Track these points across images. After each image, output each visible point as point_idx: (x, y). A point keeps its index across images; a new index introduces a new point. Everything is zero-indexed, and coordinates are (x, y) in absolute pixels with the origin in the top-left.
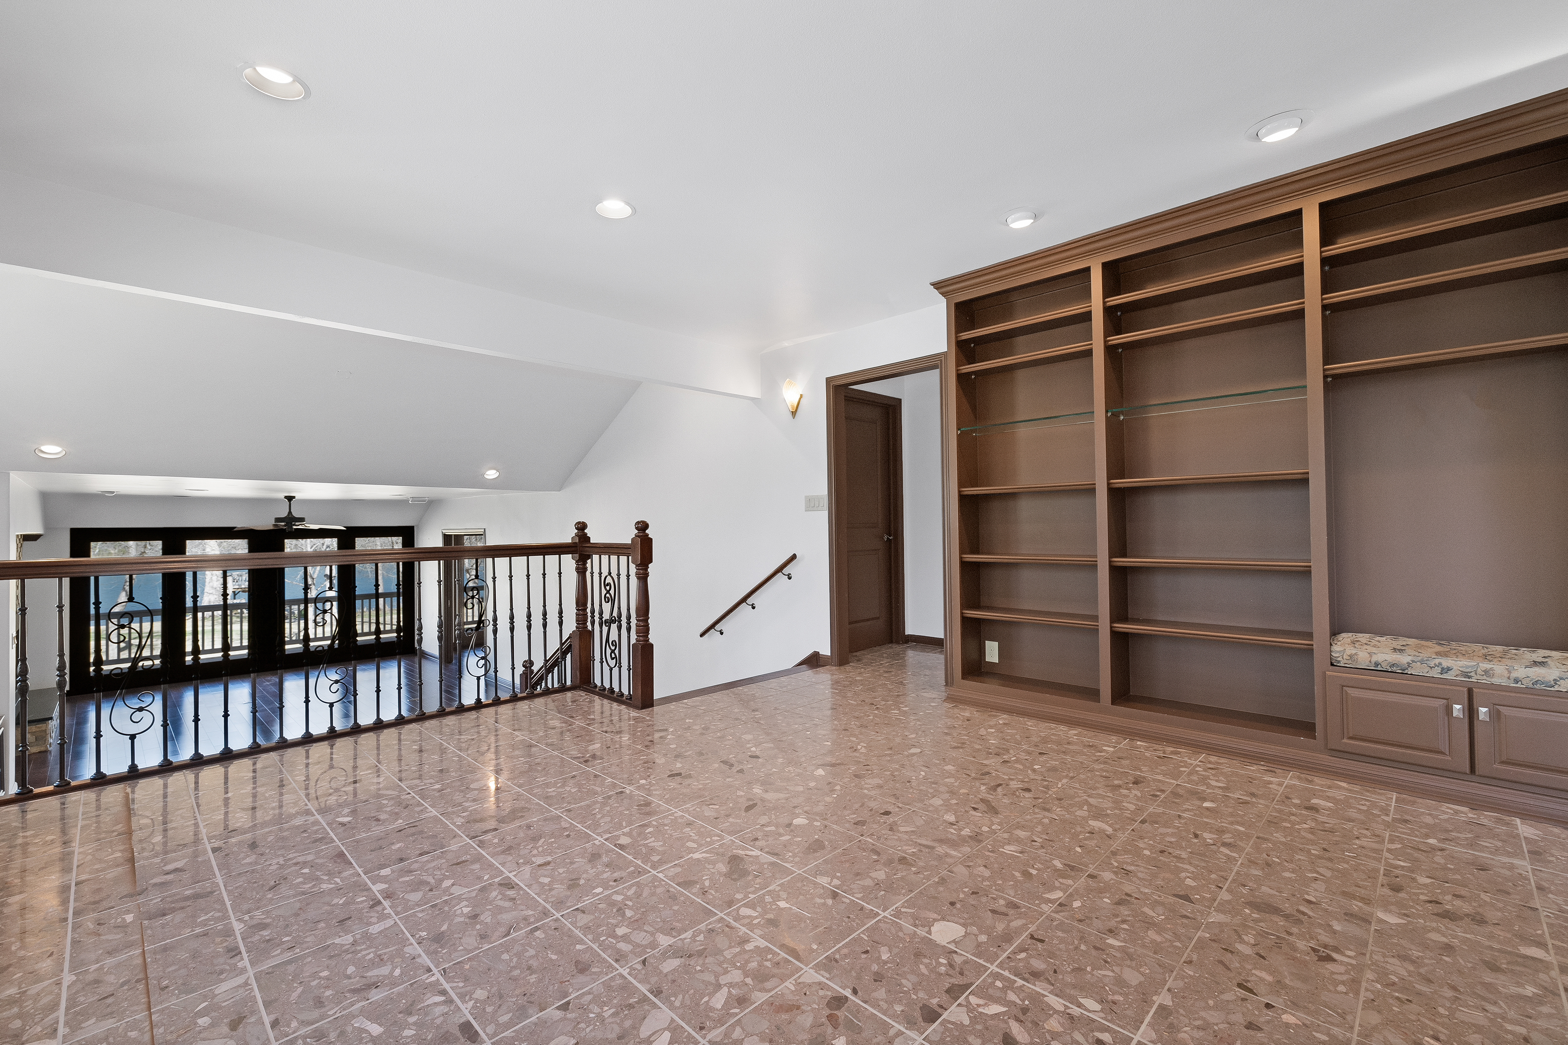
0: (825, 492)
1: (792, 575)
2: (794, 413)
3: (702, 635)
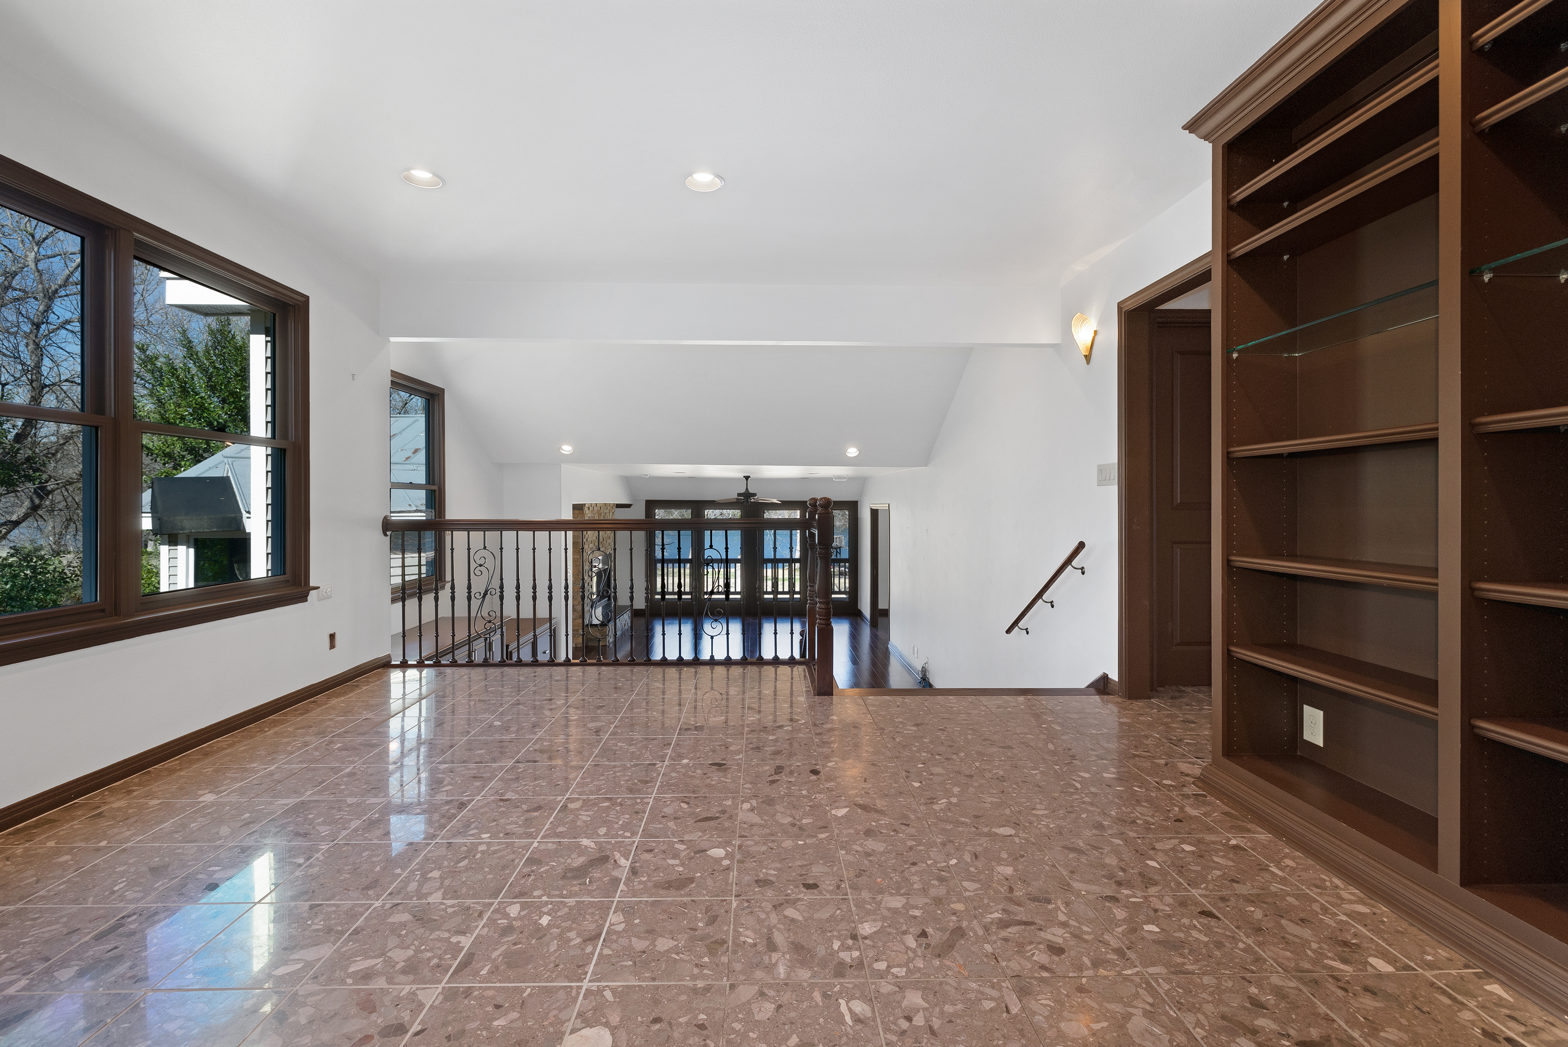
0: (1115, 460)
1: (1086, 570)
2: (1088, 358)
3: (1009, 631)
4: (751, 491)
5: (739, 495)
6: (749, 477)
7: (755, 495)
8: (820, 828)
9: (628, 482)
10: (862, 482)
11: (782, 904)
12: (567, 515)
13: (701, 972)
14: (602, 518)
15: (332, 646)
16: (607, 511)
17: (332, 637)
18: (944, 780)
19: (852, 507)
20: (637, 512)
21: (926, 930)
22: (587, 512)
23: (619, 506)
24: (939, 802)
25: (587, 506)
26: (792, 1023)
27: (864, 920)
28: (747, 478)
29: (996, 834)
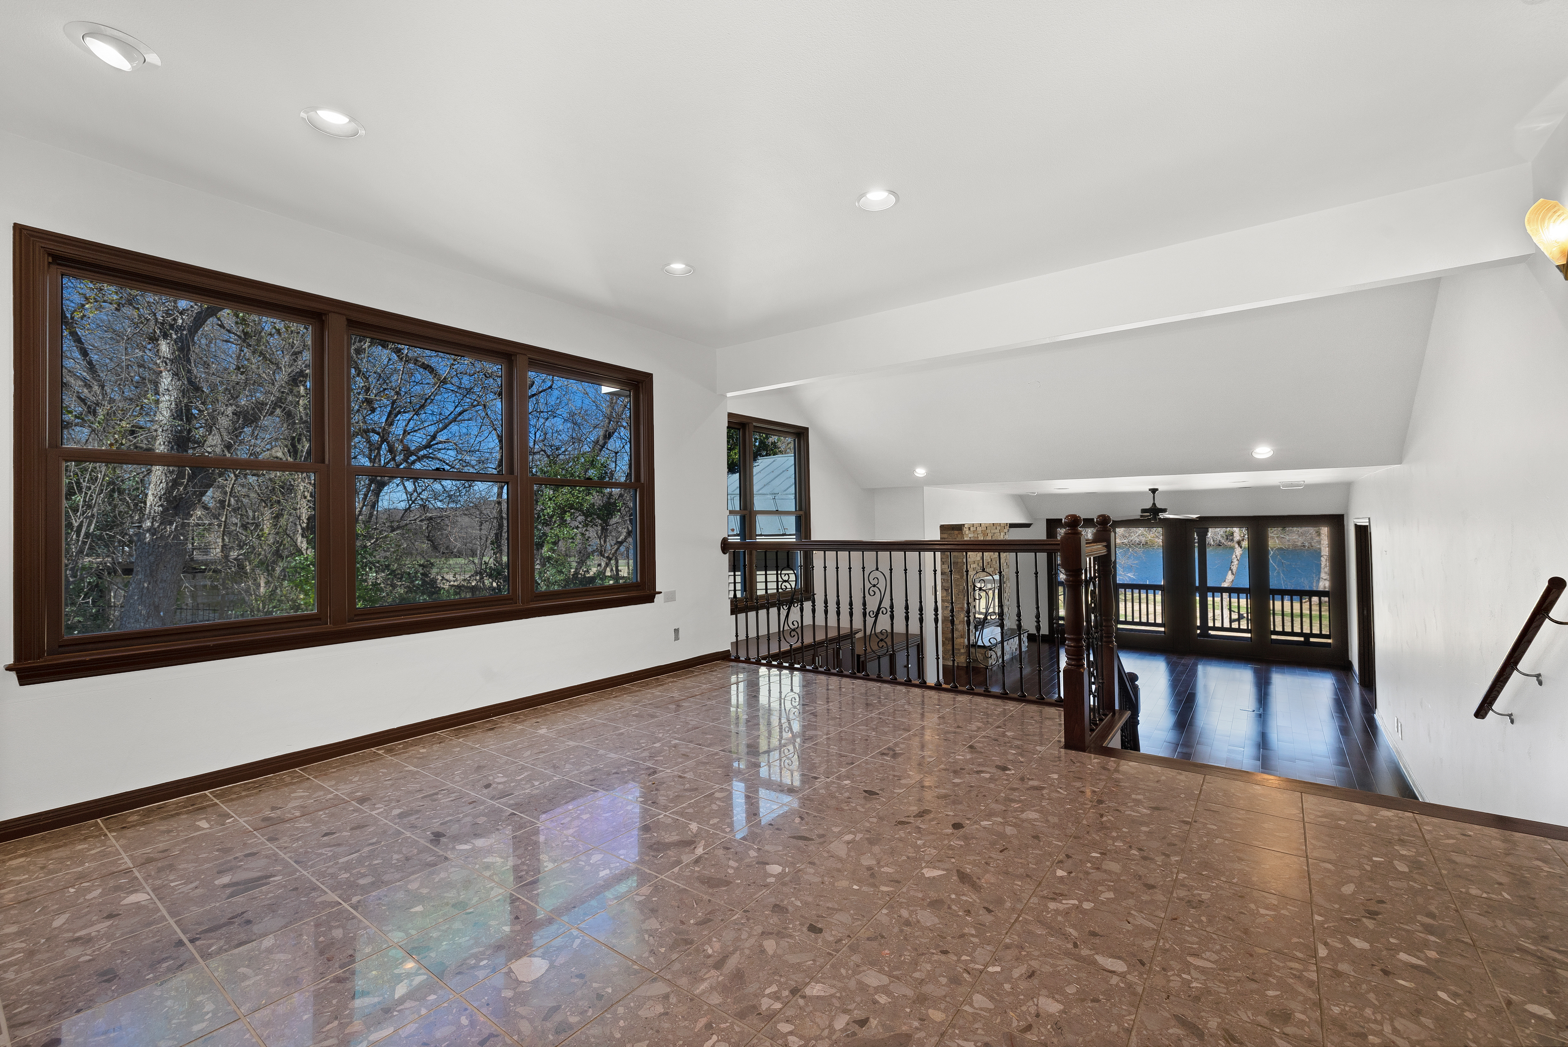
3: (1481, 713)
4: (1159, 506)
5: (1144, 511)
6: (1157, 490)
7: (1164, 511)
8: (892, 881)
9: (1022, 500)
10: (1346, 488)
11: (771, 934)
12: (934, 535)
13: (648, 957)
14: (989, 538)
15: (677, 638)
16: (997, 531)
17: (677, 631)
18: (1106, 880)
19: (1336, 522)
20: (1039, 533)
21: (871, 1020)
22: (967, 532)
23: (1012, 526)
24: (1064, 902)
25: (966, 526)
26: (658, 1031)
27: (823, 980)
28: (1154, 491)
29: (1095, 963)
